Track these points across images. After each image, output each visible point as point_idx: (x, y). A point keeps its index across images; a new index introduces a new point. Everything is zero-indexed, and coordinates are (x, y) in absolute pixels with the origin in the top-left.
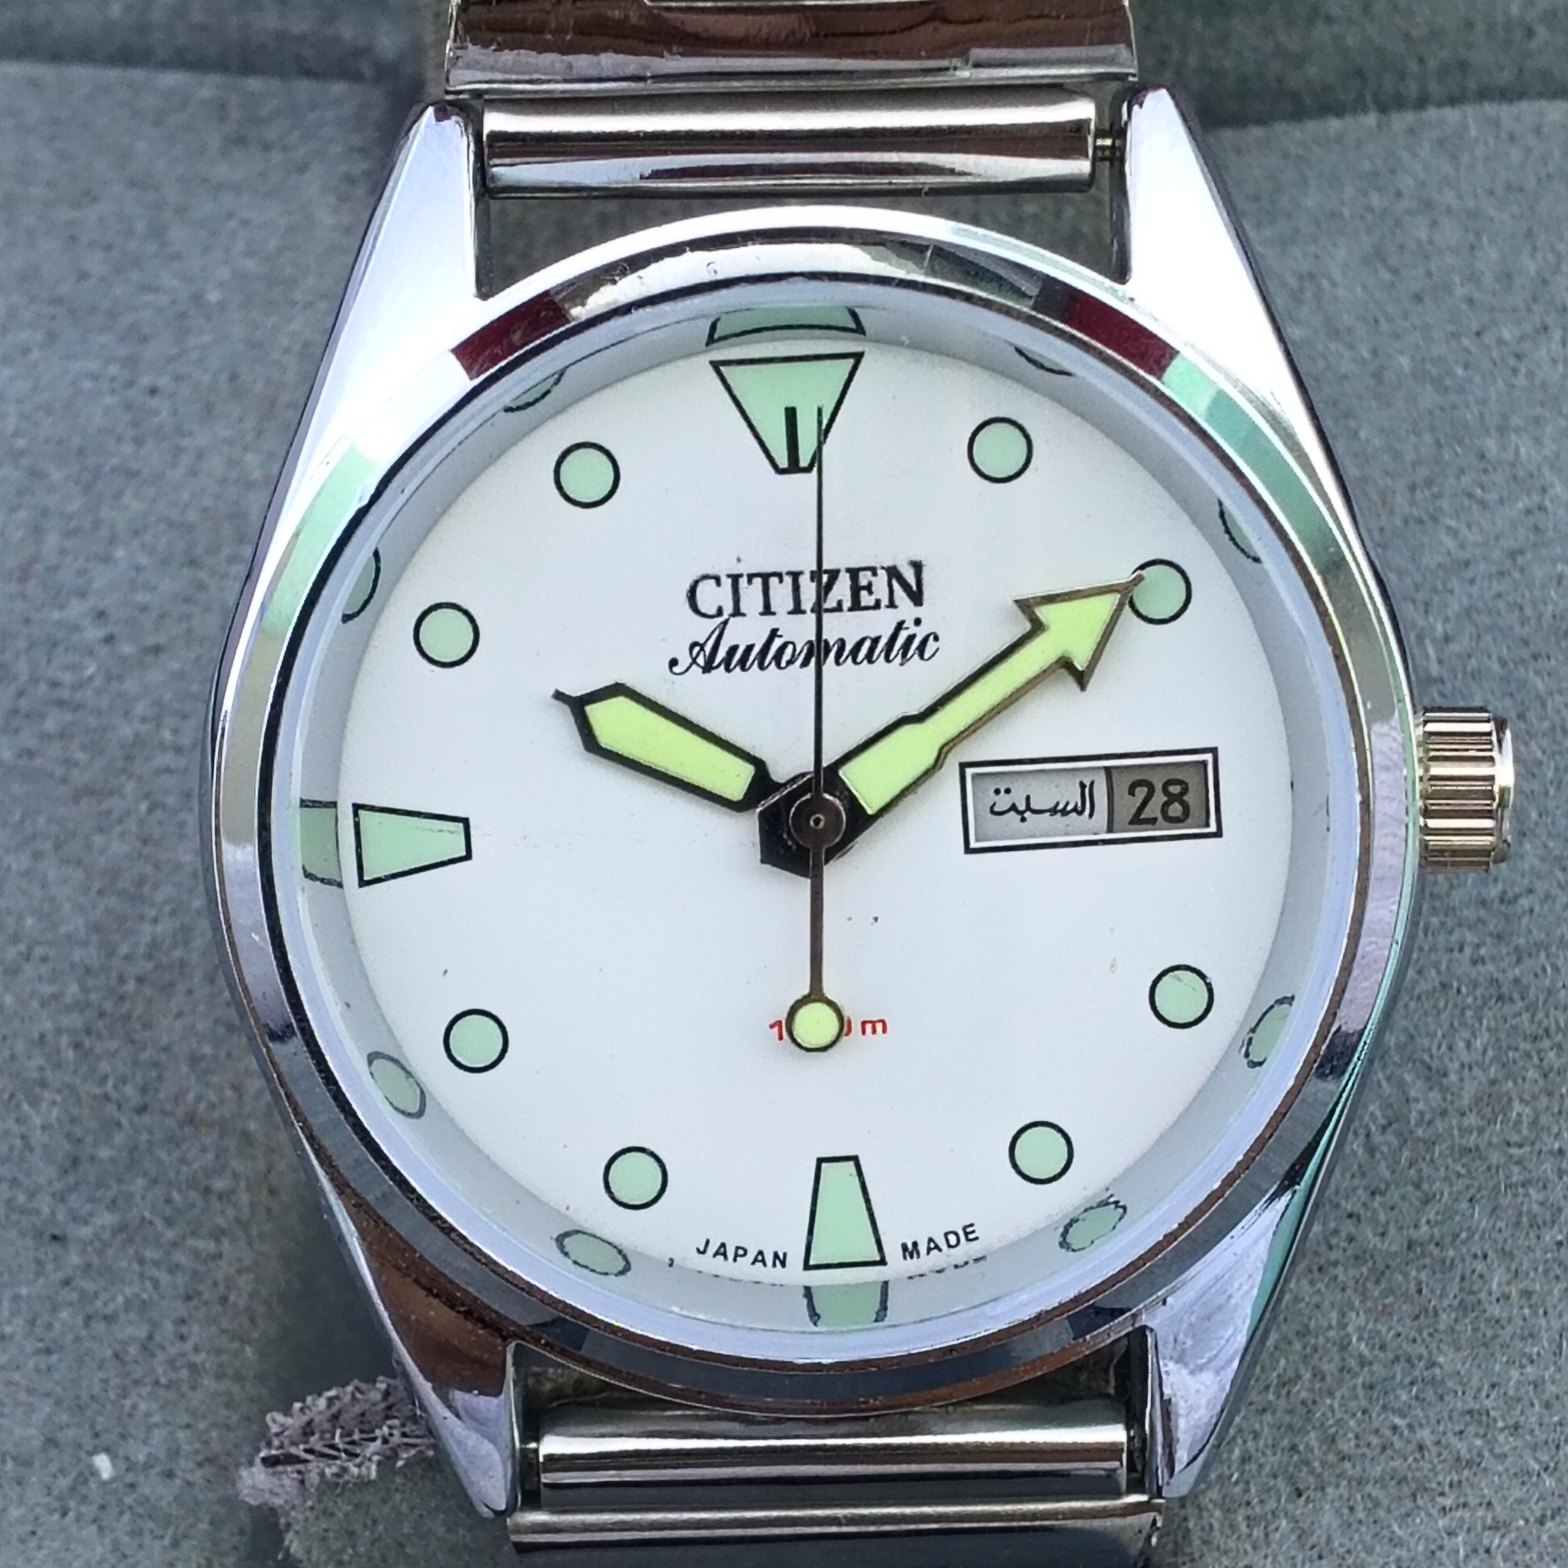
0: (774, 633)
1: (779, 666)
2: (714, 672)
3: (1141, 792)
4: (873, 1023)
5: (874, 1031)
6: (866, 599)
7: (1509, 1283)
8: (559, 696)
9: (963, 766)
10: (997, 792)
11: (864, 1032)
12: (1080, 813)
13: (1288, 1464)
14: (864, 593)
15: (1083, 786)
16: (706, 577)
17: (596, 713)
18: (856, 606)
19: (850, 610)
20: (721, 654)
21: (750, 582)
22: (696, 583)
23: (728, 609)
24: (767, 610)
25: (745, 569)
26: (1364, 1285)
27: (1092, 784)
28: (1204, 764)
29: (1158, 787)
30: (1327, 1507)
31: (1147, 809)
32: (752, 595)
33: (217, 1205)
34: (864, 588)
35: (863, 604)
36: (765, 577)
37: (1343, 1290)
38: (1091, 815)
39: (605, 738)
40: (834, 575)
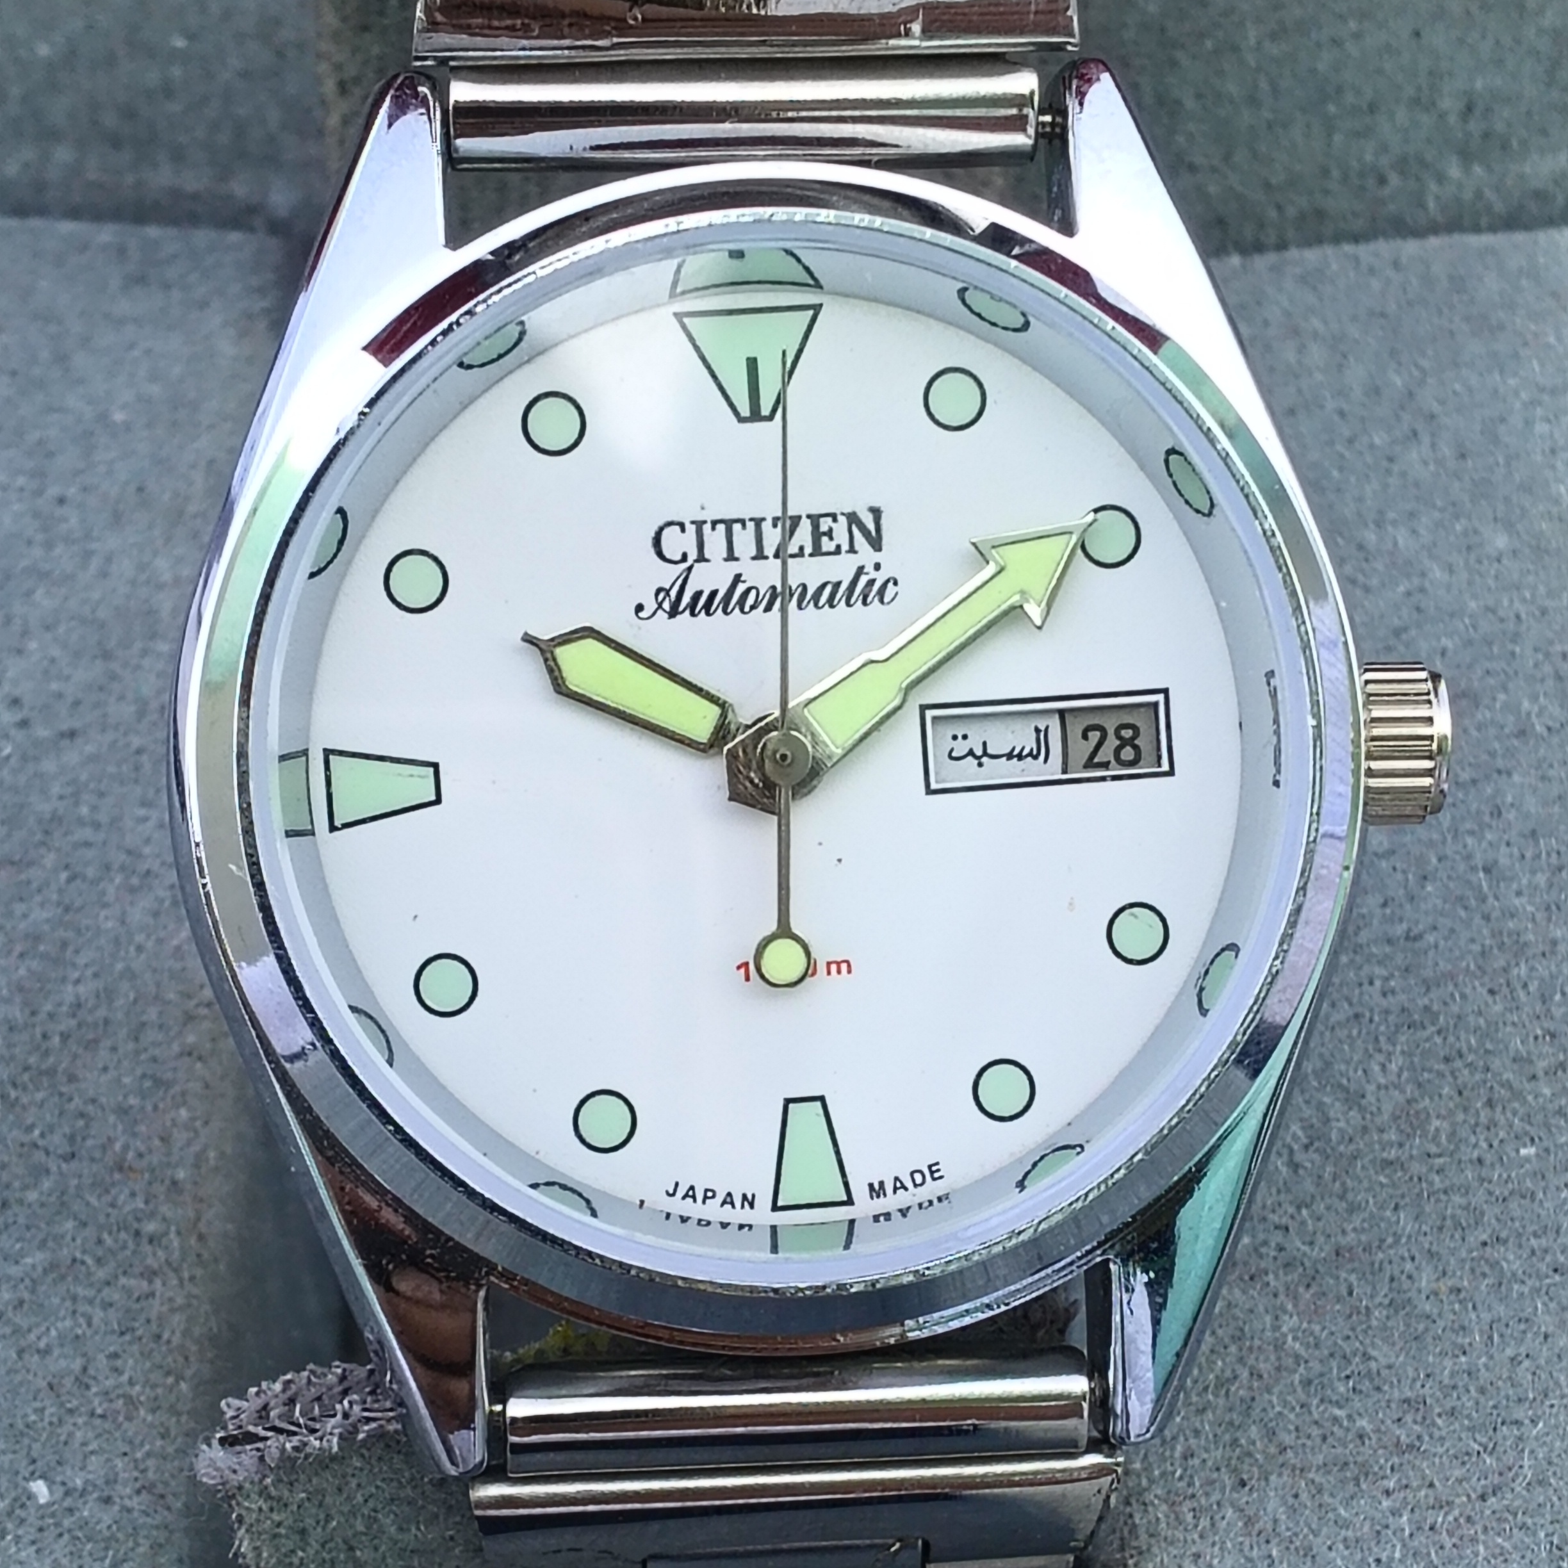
0: (738, 579)
1: (742, 611)
2: (679, 617)
3: (1095, 736)
4: (838, 964)
5: (839, 972)
6: (827, 545)
7: (1438, 1279)
8: (529, 639)
9: (923, 708)
10: (955, 738)
11: (829, 973)
12: (1036, 757)
13: (1230, 1458)
14: (825, 539)
15: (1037, 730)
16: (670, 524)
17: (564, 654)
18: (817, 551)
19: (811, 555)
20: (686, 599)
21: (713, 529)
22: (661, 529)
23: (693, 556)
24: (731, 557)
25: (710, 516)
26: (1296, 1291)
27: (1047, 728)
28: (1155, 705)
29: (1111, 732)
30: (1272, 1494)
31: (1100, 753)
32: (715, 542)
33: (147, 1248)
34: (824, 534)
35: (824, 549)
36: (729, 524)
37: (1275, 1295)
38: (1046, 760)
39: (575, 680)
40: (796, 521)
